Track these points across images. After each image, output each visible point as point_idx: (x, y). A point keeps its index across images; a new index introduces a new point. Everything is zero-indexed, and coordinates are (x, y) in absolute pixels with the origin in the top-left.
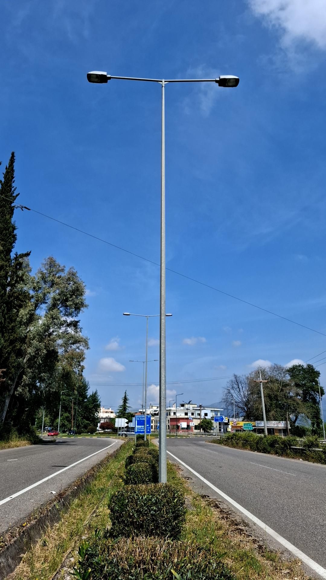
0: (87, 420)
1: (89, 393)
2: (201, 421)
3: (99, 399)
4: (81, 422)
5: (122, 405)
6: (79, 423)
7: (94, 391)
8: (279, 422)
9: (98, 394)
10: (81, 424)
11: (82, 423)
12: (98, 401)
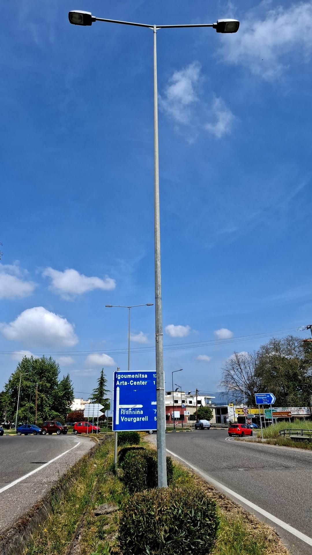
0: (56, 412)
1: (60, 379)
2: (198, 409)
3: (71, 385)
4: (49, 414)
5: (97, 389)
6: (46, 415)
7: (66, 376)
8: (299, 409)
9: (70, 379)
10: (48, 417)
11: (50, 416)
12: (70, 388)
